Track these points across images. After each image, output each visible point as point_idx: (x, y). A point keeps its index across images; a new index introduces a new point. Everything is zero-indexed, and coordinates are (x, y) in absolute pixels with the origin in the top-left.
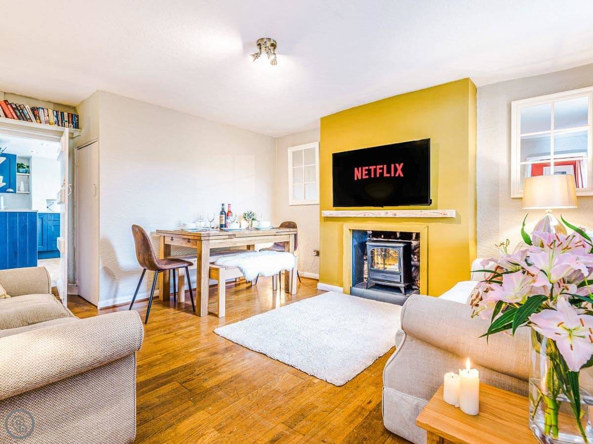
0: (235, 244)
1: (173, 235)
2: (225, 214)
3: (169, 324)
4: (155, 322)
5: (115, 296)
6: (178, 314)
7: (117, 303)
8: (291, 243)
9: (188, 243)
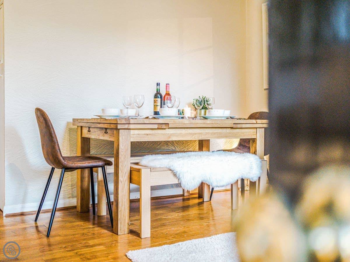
0: (169, 137)
1: (91, 125)
2: (161, 97)
3: (75, 239)
4: (60, 236)
5: (24, 201)
6: (91, 229)
7: (25, 210)
8: (258, 142)
9: (105, 134)
